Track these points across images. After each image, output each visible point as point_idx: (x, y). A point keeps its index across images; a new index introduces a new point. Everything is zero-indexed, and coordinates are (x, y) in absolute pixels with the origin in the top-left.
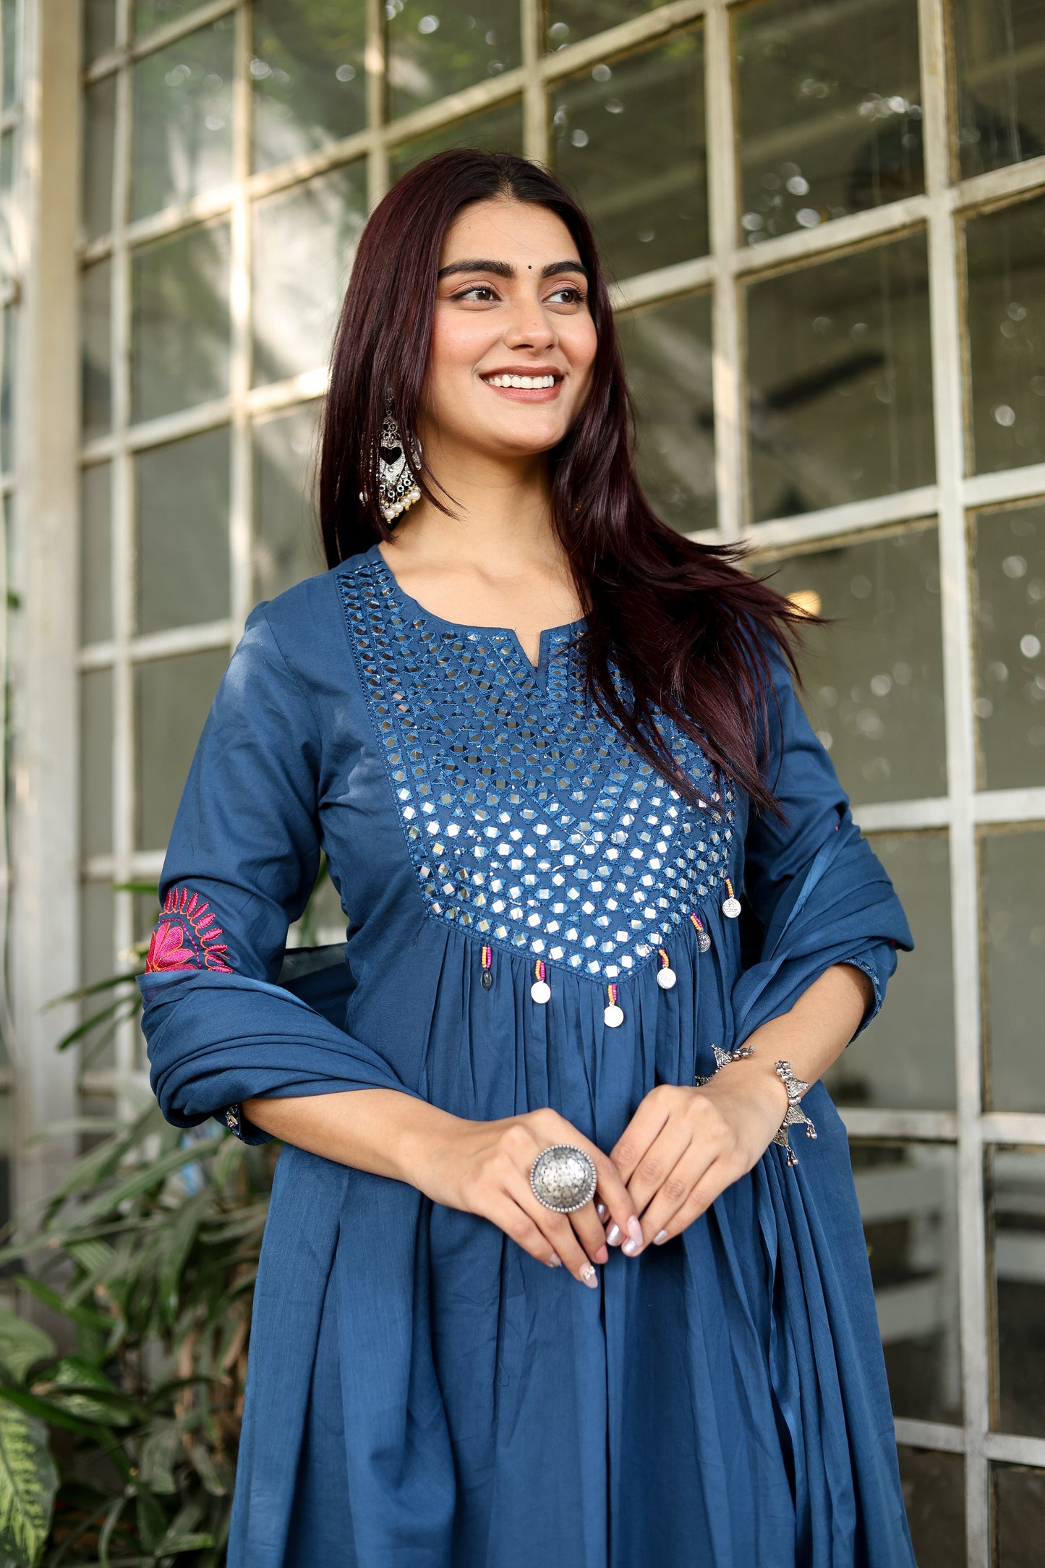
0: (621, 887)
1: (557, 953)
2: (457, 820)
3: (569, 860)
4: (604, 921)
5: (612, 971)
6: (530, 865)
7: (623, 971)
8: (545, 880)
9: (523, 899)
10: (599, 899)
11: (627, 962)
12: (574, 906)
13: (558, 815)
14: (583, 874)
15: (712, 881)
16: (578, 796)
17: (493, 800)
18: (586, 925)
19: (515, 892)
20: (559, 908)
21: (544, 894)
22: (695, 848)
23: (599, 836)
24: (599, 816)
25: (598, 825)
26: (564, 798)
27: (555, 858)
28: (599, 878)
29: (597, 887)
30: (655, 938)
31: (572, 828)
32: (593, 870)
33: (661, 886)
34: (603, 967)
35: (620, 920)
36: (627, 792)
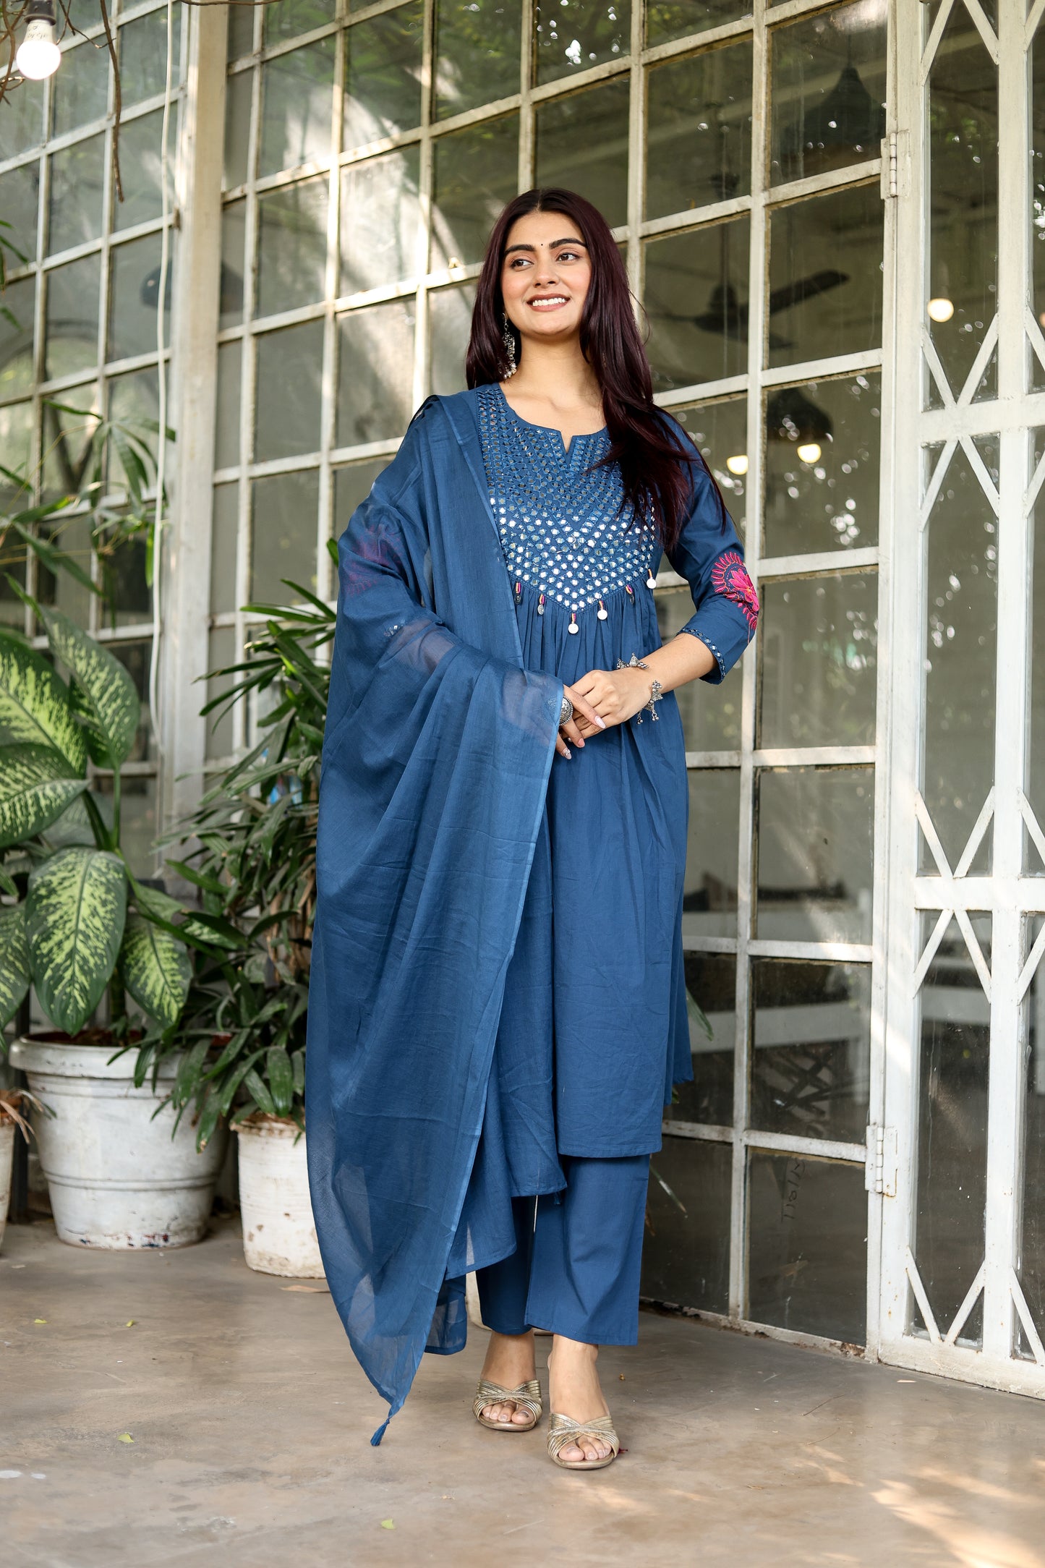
0: (587, 568)
1: (551, 593)
2: (515, 519)
3: (565, 550)
4: (575, 582)
5: (574, 607)
6: (547, 547)
7: (579, 609)
8: (552, 555)
9: (540, 563)
10: (575, 571)
11: (582, 604)
12: (563, 572)
13: (564, 526)
14: (570, 557)
15: (642, 570)
16: (576, 518)
17: (534, 513)
18: (567, 582)
19: (536, 560)
20: (556, 571)
21: (551, 563)
22: (632, 553)
23: (582, 540)
24: (585, 530)
25: (582, 534)
26: (569, 518)
27: (559, 547)
28: (577, 561)
29: (575, 565)
30: (597, 596)
31: (570, 533)
32: (575, 556)
33: (607, 570)
34: (571, 604)
35: (583, 583)
36: (600, 521)
